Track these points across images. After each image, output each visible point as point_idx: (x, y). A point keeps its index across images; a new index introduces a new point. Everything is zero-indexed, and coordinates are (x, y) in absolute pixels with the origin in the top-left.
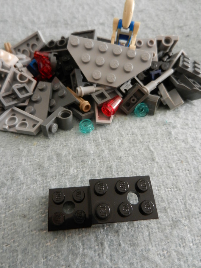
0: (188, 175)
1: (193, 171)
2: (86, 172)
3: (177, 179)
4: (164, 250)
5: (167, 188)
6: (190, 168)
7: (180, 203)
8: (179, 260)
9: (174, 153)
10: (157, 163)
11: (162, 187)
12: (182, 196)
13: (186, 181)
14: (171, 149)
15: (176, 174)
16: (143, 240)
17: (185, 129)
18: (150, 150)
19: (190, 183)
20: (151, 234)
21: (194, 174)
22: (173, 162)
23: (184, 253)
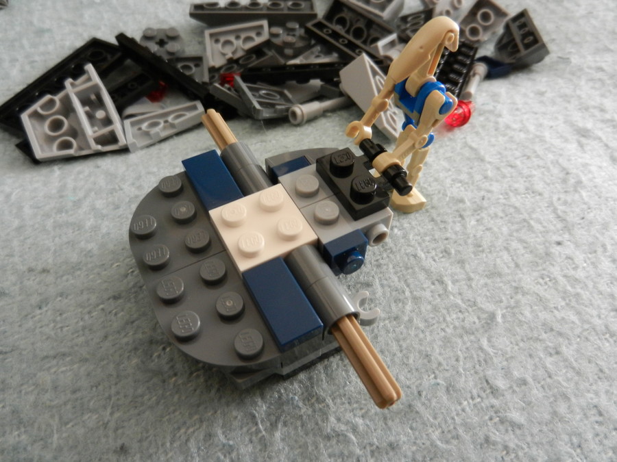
0: (546, 173)
1: (551, 167)
3: (530, 181)
4: (545, 277)
5: (519, 194)
6: (546, 164)
7: (548, 213)
8: (573, 287)
9: (513, 147)
10: (489, 163)
11: (511, 194)
12: (548, 203)
13: (545, 182)
14: (506, 143)
15: (526, 175)
16: (506, 267)
17: (518, 115)
18: (471, 148)
19: (553, 184)
20: (515, 258)
21: (555, 171)
22: (516, 158)
23: (577, 277)
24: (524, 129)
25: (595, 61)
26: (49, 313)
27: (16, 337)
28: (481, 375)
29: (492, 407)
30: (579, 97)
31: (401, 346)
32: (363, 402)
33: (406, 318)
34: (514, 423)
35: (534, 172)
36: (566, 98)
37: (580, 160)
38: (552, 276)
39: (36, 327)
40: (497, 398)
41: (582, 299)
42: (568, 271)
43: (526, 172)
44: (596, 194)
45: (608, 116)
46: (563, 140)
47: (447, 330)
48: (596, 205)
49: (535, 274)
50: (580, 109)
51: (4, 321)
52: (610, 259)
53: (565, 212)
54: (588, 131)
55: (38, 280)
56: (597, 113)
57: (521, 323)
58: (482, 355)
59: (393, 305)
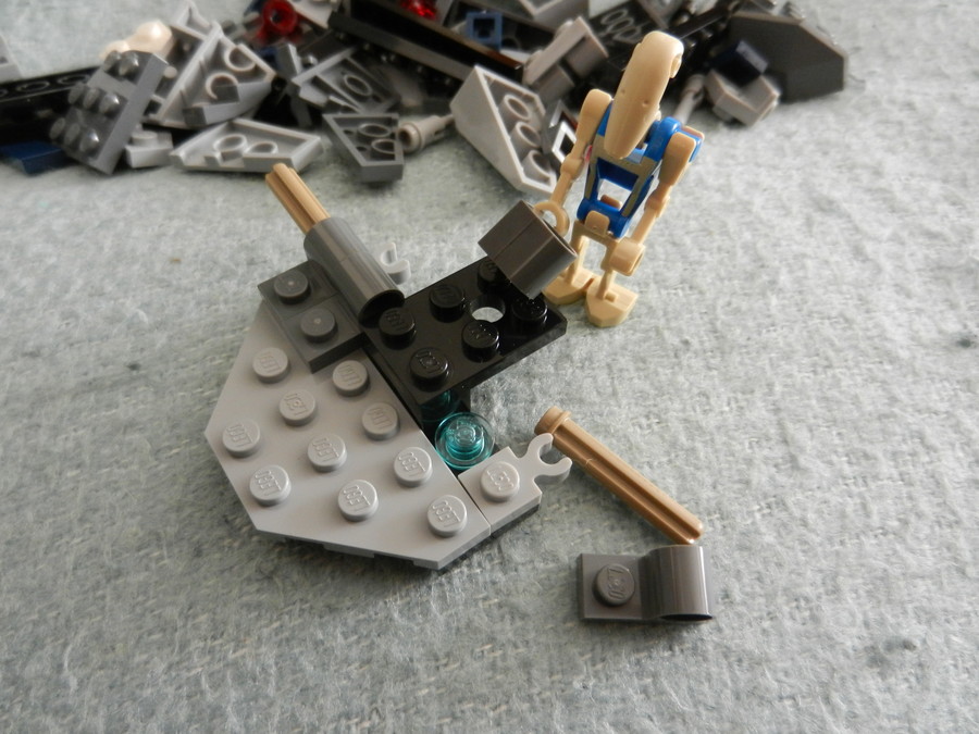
1: (740, 252)
2: (446, 250)
3: (694, 270)
4: (652, 416)
5: (666, 288)
6: (734, 247)
7: (700, 322)
8: (691, 438)
9: (692, 215)
11: (653, 286)
12: (707, 307)
13: (718, 275)
14: (683, 207)
15: (691, 259)
16: (595, 393)
17: (728, 166)
19: (730, 279)
20: (616, 382)
21: (743, 259)
22: (687, 233)
23: (704, 424)
25: (909, 92)
29: (494, 583)
30: (848, 147)
35: (707, 257)
36: (824, 147)
37: (795, 247)
38: (663, 416)
40: (505, 573)
41: (697, 458)
42: (692, 413)
43: (694, 254)
44: (797, 304)
45: (882, 183)
46: (783, 212)
48: (788, 321)
49: (640, 410)
50: (839, 167)
52: (772, 407)
54: (831, 202)
56: (866, 177)
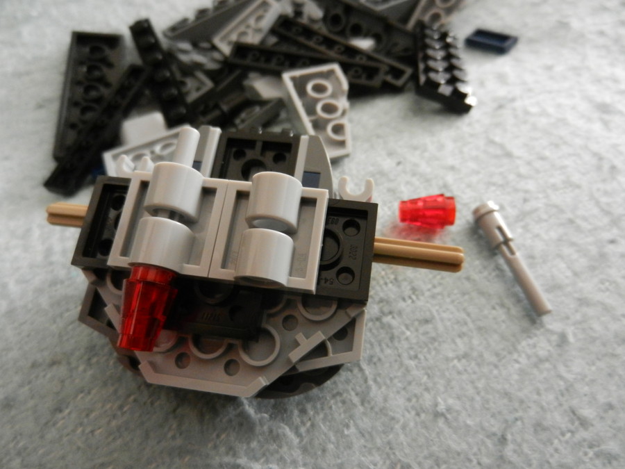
0: (578, 161)
10: (519, 158)
18: (496, 143)
24: (544, 113)
26: (74, 415)
27: (41, 452)
28: (566, 407)
31: (476, 388)
32: (452, 461)
33: (475, 354)
34: (610, 454)
39: (61, 437)
47: (520, 360)
51: (21, 434)
53: (608, 204)
55: (49, 375)
57: (593, 340)
58: (562, 383)
59: (458, 341)
